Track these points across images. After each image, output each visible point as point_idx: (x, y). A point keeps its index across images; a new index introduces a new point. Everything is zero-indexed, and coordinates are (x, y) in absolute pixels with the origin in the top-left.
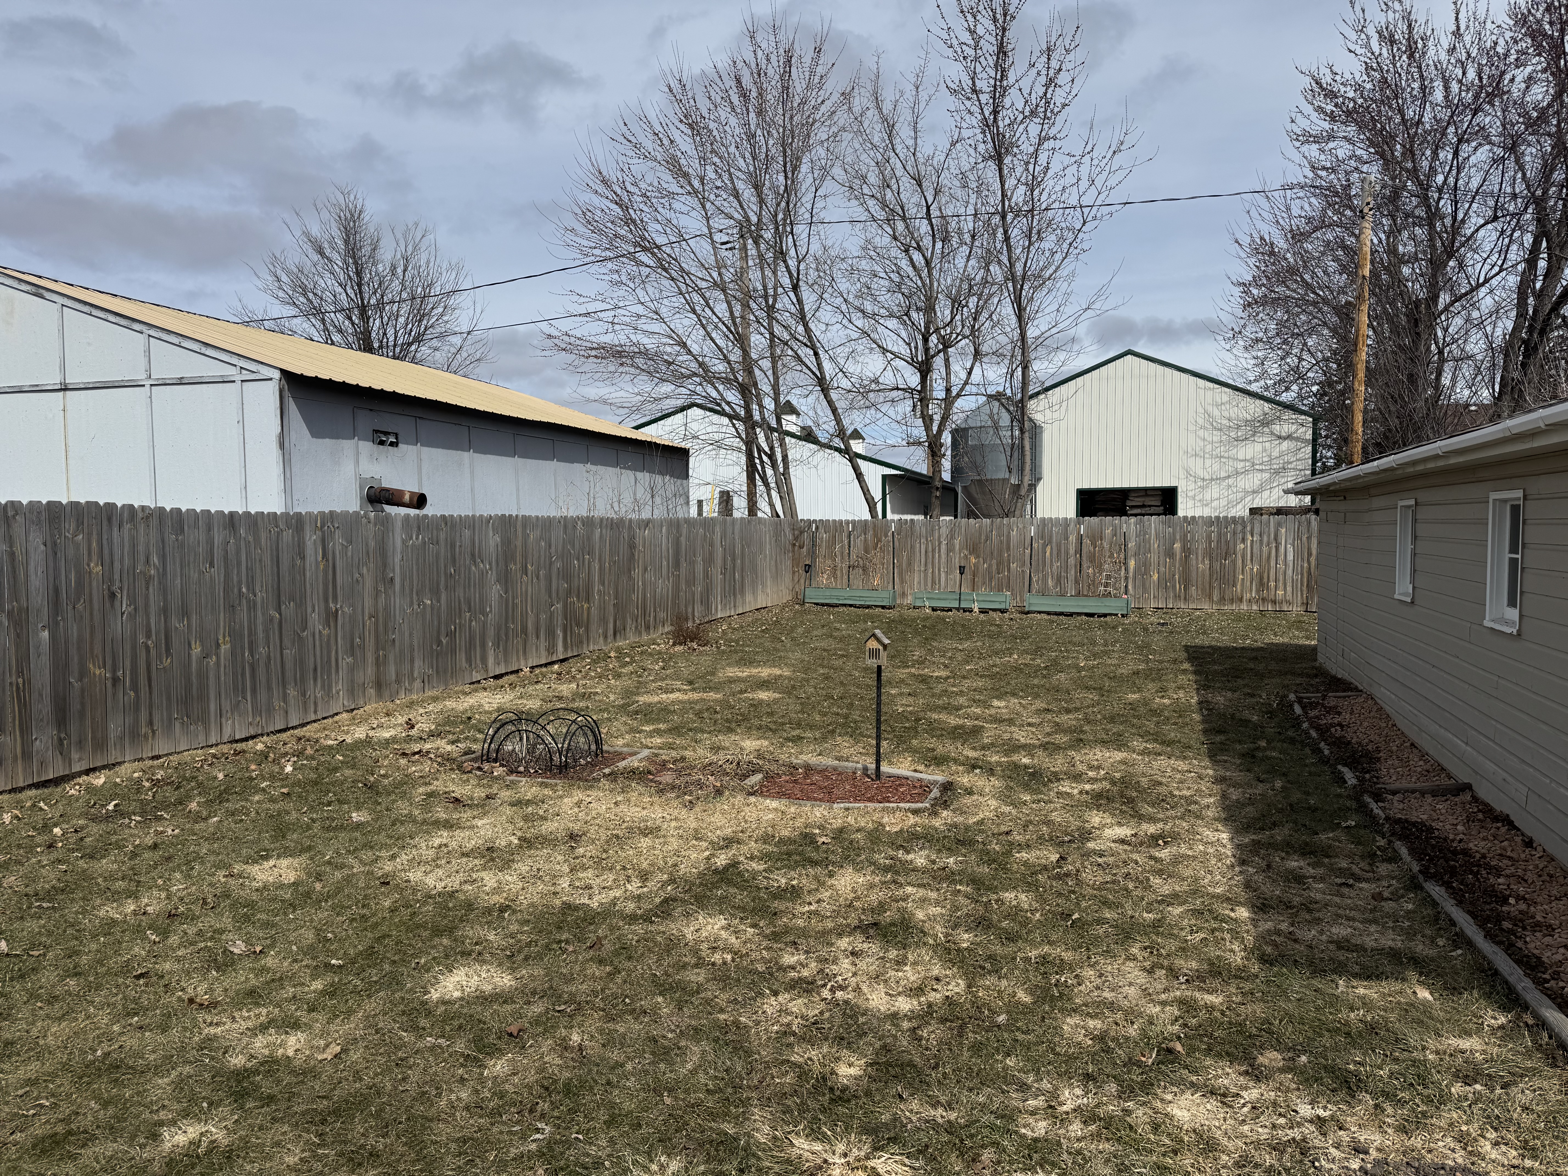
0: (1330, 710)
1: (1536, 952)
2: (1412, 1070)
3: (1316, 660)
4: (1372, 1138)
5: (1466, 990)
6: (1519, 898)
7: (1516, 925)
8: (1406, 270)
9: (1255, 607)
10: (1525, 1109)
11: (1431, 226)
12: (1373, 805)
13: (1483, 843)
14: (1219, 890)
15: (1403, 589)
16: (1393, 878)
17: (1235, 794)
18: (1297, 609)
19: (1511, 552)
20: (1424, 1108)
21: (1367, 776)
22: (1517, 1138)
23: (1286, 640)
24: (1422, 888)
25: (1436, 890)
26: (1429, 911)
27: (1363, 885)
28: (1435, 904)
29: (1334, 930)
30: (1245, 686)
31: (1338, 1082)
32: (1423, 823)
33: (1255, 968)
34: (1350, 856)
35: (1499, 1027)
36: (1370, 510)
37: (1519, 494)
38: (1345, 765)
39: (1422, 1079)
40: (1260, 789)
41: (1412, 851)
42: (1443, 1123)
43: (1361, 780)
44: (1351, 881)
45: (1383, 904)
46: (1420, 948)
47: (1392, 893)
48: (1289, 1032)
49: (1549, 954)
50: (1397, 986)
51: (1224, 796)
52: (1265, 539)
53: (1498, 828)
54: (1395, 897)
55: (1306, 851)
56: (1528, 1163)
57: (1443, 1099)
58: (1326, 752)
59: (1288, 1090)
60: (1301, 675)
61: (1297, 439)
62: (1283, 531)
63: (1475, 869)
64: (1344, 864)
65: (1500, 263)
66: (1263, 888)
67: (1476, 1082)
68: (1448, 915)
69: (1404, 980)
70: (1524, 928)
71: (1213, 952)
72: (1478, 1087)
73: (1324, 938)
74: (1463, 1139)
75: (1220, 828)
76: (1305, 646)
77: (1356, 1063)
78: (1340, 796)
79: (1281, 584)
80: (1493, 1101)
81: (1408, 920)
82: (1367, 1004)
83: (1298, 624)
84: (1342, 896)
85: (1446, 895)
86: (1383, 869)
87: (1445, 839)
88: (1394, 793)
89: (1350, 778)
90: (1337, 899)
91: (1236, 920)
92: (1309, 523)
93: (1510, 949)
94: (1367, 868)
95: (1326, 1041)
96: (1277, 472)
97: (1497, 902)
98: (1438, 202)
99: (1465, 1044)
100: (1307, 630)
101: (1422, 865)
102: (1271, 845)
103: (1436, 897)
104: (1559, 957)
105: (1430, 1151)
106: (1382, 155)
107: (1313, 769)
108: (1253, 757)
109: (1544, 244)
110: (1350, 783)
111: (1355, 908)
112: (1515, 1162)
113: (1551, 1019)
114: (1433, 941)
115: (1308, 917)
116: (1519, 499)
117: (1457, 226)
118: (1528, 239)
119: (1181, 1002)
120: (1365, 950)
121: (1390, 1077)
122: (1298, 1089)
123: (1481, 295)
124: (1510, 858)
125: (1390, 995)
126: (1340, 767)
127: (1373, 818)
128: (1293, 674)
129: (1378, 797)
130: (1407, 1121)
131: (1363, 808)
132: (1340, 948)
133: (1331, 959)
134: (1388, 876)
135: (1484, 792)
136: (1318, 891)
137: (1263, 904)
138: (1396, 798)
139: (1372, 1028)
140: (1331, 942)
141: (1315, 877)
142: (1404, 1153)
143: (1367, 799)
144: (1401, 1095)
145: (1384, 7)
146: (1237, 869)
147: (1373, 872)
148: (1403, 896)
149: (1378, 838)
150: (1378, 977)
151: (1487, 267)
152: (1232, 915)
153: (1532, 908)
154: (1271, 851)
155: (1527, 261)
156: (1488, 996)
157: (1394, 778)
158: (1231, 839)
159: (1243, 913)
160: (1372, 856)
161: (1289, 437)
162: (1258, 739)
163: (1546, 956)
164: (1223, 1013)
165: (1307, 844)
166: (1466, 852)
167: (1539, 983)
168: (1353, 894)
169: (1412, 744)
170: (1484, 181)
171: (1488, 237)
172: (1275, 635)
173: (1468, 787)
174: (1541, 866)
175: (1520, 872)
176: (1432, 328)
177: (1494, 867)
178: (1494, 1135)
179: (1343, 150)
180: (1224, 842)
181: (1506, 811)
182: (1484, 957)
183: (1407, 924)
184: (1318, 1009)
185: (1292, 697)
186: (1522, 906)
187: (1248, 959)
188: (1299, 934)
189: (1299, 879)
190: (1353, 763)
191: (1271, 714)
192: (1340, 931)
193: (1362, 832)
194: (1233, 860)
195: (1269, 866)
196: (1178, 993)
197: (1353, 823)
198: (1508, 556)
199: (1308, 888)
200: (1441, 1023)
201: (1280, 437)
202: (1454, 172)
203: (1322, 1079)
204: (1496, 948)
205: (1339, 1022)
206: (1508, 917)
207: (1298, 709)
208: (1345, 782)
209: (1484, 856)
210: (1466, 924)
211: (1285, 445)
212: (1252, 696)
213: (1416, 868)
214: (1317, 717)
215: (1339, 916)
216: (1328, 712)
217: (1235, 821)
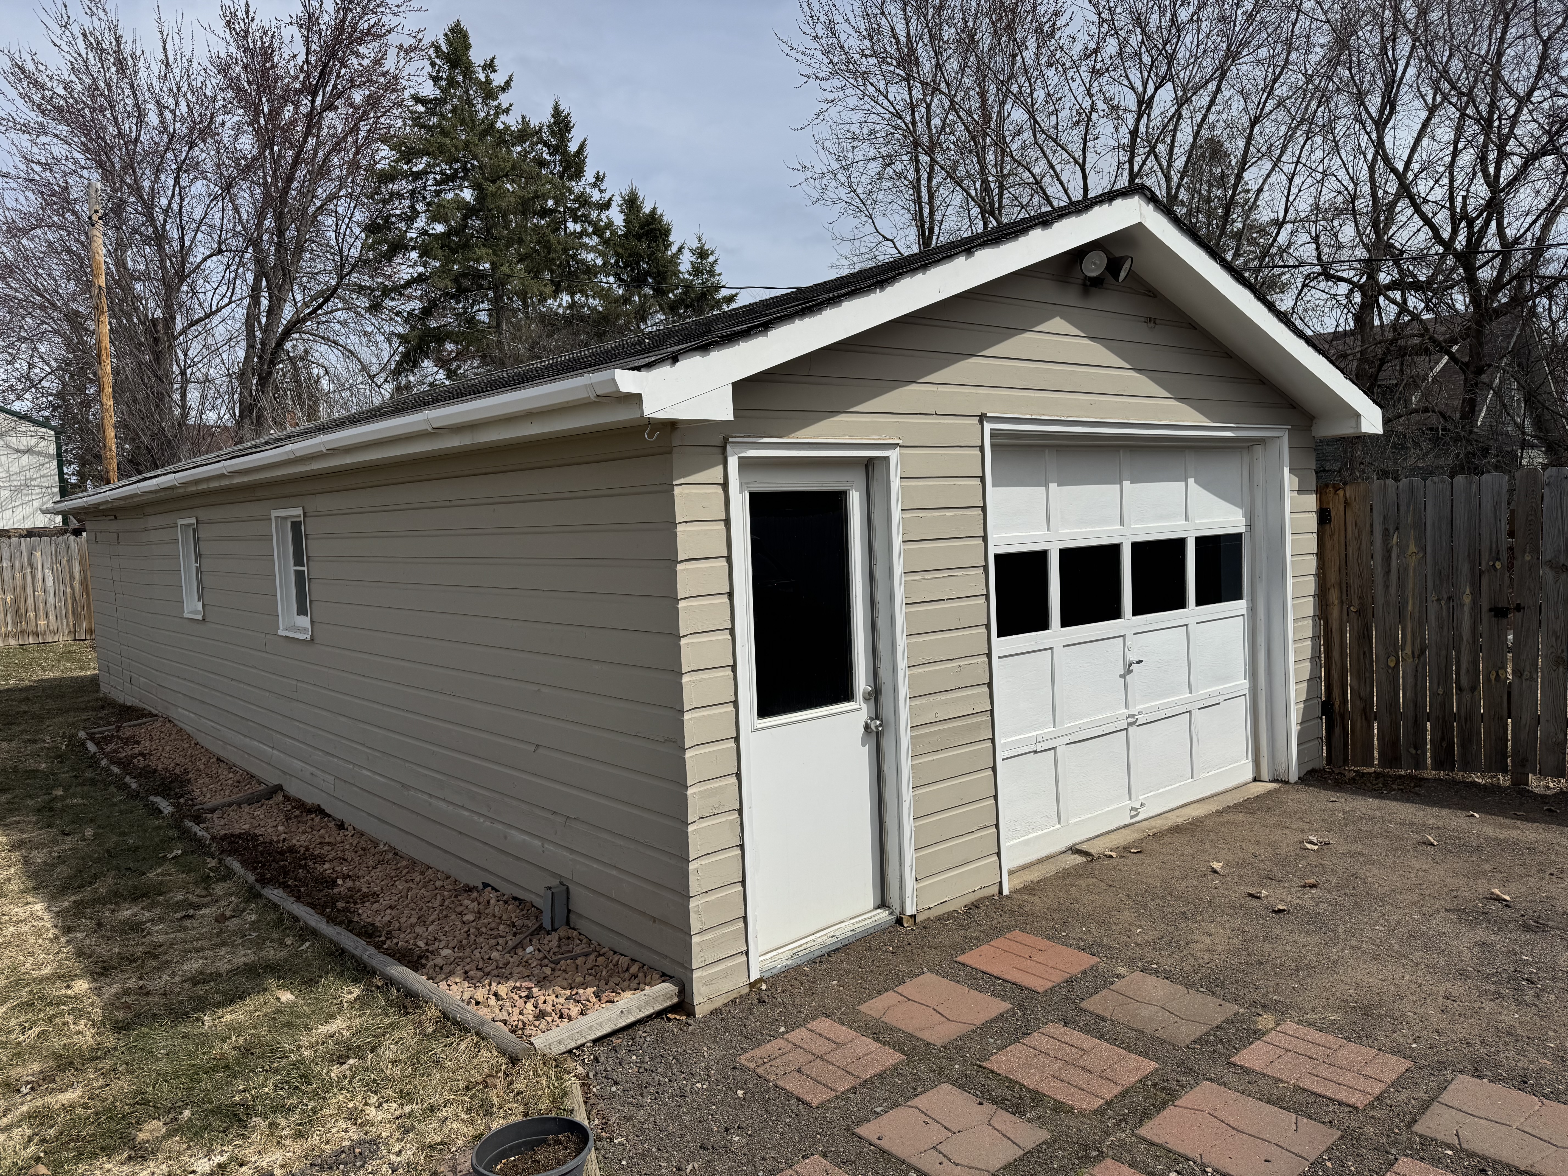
0: (127, 741)
1: (369, 920)
2: (294, 1074)
3: (98, 691)
4: (274, 1158)
5: (321, 977)
6: (346, 877)
7: (348, 902)
8: (138, 287)
9: (13, 642)
10: (395, 1062)
11: (161, 248)
12: (196, 828)
13: (303, 837)
14: (46, 971)
15: (193, 607)
16: (231, 895)
17: (39, 857)
18: (63, 639)
19: (295, 565)
20: (311, 1104)
21: (182, 800)
22: (394, 1091)
23: (57, 674)
24: (259, 896)
25: (274, 894)
26: (273, 916)
27: (203, 911)
28: (276, 907)
29: (185, 968)
30: (22, 732)
31: (228, 1120)
32: (247, 833)
33: (110, 1041)
34: (184, 886)
35: (355, 1000)
36: (145, 530)
37: (299, 511)
38: (157, 794)
39: (305, 1079)
40: (69, 843)
41: (244, 863)
42: (332, 1110)
43: (176, 805)
44: (191, 912)
45: (227, 923)
46: (272, 954)
47: (234, 910)
48: (166, 1093)
49: (379, 918)
50: (259, 999)
51: (27, 863)
52: (17, 565)
53: (312, 820)
54: (238, 913)
55: (136, 896)
56: (407, 1109)
57: (327, 1086)
58: (134, 786)
59: (180, 1153)
60: (85, 709)
61: (39, 453)
62: (38, 554)
63: (303, 862)
64: (180, 897)
65: (229, 294)
66: (98, 950)
67: (348, 1058)
68: (290, 914)
69: (265, 990)
70: (355, 903)
71: (57, 1043)
72: (351, 1061)
73: (177, 979)
74: (353, 1116)
75: (30, 899)
76: (83, 678)
77: (240, 1092)
78: (159, 828)
79: (42, 613)
80: (367, 1069)
81: (254, 931)
82: (237, 1029)
83: (68, 655)
84: (186, 930)
85: (284, 895)
86: (219, 889)
87: (271, 843)
88: (212, 811)
89: (166, 806)
90: (181, 935)
91: (75, 997)
92: (68, 545)
93: (349, 926)
94: (204, 893)
95: (207, 1083)
96: (18, 490)
97: (327, 887)
98: (164, 225)
99: (332, 1027)
100: (79, 661)
101: (258, 874)
102: (98, 901)
103: (276, 900)
104: (387, 918)
105: (327, 1143)
106: (101, 165)
107: (123, 807)
108: (51, 809)
109: (264, 283)
110: (166, 812)
111: (202, 937)
112: (397, 1113)
113: (396, 974)
114: (281, 943)
115: (155, 964)
116: (299, 516)
117: (185, 252)
118: (250, 277)
119: (31, 1116)
120: (221, 975)
121: (276, 1091)
122: (189, 1147)
123: (214, 323)
124: (329, 844)
125: (256, 1011)
126: (152, 798)
127: (199, 841)
128: (77, 710)
129: (198, 819)
130: (300, 1124)
131: (185, 834)
132: (195, 983)
133: (190, 998)
134: (225, 895)
135: (294, 789)
136: (159, 933)
137: (104, 968)
138: (216, 815)
139: (246, 1051)
140: (185, 981)
141: (153, 920)
142: (306, 1157)
143: (189, 823)
144: (289, 1102)
145: (88, 11)
146: (63, 939)
147: (211, 895)
148: (244, 910)
149: (209, 860)
150: (241, 998)
151: (217, 297)
152: (69, 992)
153: (357, 883)
154: (98, 907)
155: (251, 296)
156: (340, 975)
157: (209, 796)
158: (48, 908)
159: (82, 986)
160: (206, 879)
161: (29, 451)
162: (52, 788)
163: (378, 921)
164: (85, 1106)
165: (135, 887)
166: (292, 850)
167: (379, 946)
168: (195, 923)
169: (218, 759)
170: (206, 214)
171: (215, 267)
172: (43, 669)
173: (279, 788)
174: (354, 843)
175: (340, 855)
176: (171, 348)
177: (318, 856)
178: (376, 1097)
179: (59, 150)
180: (39, 914)
181: (317, 802)
182: (331, 941)
183: (255, 934)
184: (190, 1055)
185: (82, 734)
186: (349, 884)
187: (99, 1034)
188: (150, 985)
189: (136, 927)
190: (165, 790)
191: (61, 758)
192: (192, 966)
193: (190, 858)
194: (55, 931)
195: (100, 925)
196: (25, 1108)
197: (180, 852)
198: (293, 568)
199: (148, 933)
200: (308, 1017)
201: (18, 451)
202: (177, 197)
203: (211, 1125)
204: (338, 929)
205: (215, 1059)
206: (340, 897)
207: (92, 747)
208: (161, 812)
209: (307, 849)
210: (308, 917)
211: (25, 459)
212: (35, 741)
213: (251, 878)
214: (115, 751)
215: (187, 951)
216: (126, 744)
217: (47, 886)
